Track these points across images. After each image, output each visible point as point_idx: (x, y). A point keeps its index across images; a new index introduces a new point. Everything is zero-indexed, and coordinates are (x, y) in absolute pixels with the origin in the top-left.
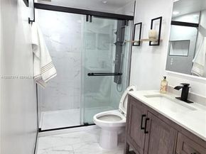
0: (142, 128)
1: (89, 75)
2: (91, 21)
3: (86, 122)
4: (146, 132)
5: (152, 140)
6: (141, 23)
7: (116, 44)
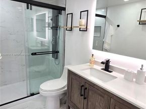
0: (81, 95)
1: (32, 54)
2: (31, 9)
3: (32, 93)
4: (85, 98)
5: (90, 103)
6: (72, 14)
7: (52, 28)
